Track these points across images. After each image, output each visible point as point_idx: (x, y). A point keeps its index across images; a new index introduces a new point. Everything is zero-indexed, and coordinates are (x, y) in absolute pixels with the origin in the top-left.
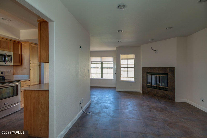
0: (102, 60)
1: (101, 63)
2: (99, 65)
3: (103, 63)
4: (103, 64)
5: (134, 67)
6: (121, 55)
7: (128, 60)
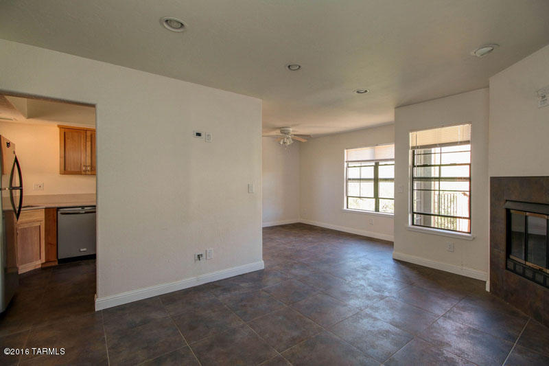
0: (374, 154)
1: (374, 164)
2: (369, 172)
3: (380, 163)
4: (379, 167)
5: (468, 176)
6: (412, 135)
7: (444, 149)
